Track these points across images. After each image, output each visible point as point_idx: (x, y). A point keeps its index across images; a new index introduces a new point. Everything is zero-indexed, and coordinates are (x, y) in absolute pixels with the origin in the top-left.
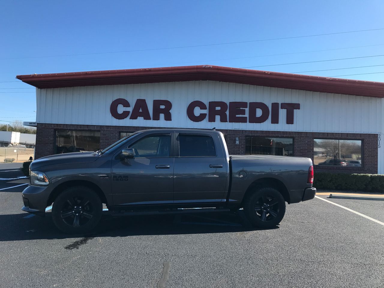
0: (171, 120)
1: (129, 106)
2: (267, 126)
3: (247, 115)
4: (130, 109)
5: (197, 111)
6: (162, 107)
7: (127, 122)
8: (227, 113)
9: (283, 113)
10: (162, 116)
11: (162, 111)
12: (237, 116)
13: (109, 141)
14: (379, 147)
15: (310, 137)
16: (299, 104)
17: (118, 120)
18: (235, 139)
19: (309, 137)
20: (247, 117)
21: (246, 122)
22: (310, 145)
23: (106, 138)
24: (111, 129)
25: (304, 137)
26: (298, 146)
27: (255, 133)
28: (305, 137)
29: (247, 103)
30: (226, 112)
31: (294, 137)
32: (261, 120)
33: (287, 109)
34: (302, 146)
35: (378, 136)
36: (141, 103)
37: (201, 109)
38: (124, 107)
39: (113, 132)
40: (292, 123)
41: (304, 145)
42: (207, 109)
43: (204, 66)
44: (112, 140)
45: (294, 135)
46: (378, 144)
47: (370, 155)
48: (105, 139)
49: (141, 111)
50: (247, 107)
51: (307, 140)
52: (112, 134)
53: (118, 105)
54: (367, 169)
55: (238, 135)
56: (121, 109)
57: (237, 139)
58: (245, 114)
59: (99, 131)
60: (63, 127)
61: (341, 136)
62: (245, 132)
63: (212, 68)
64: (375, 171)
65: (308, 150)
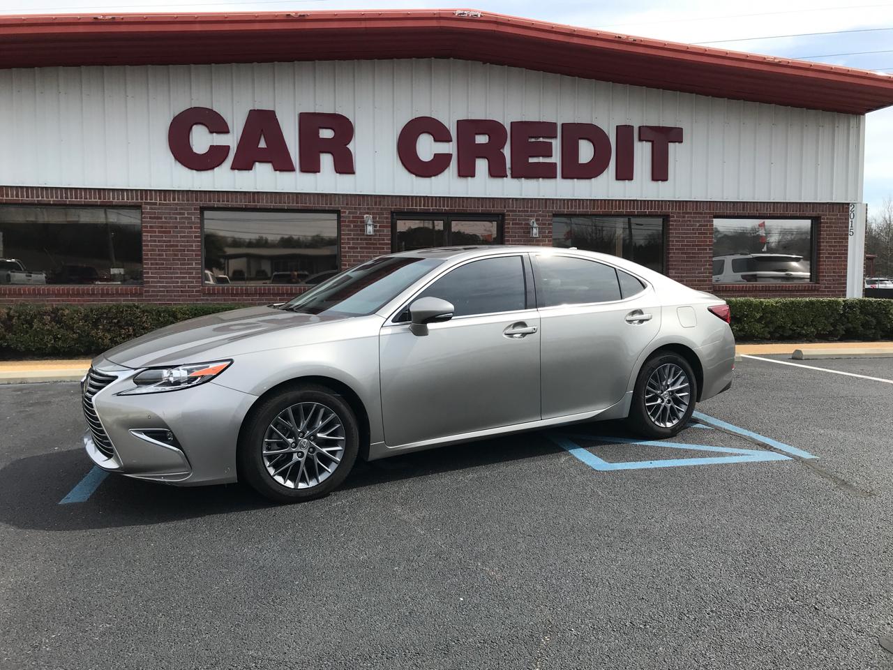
0: (353, 173)
1: (228, 132)
2: (605, 187)
3: (556, 158)
4: (231, 140)
5: (427, 148)
6: (326, 134)
7: (223, 179)
8: (507, 151)
9: (642, 153)
10: (326, 160)
11: (327, 146)
12: (531, 160)
13: (172, 237)
14: (851, 233)
15: (705, 213)
16: (681, 130)
17: (194, 171)
18: (528, 224)
19: (701, 213)
20: (556, 164)
21: (555, 177)
22: (705, 233)
23: (162, 227)
24: (174, 200)
25: (691, 213)
26: (679, 237)
27: (575, 206)
28: (694, 213)
29: (555, 124)
30: (502, 150)
31: (669, 215)
32: (591, 171)
33: (652, 142)
34: (686, 237)
35: (851, 208)
36: (262, 123)
37: (436, 140)
38: (211, 132)
39: (182, 209)
40: (665, 179)
41: (691, 233)
42: (451, 141)
43: (460, 12)
44: (180, 232)
45: (669, 209)
46: (848, 227)
47: (833, 254)
48: (159, 232)
49: (262, 144)
50: (556, 137)
51: (699, 221)
52: (180, 214)
53: (191, 128)
54: (826, 288)
55: (534, 211)
56: (201, 140)
57: (533, 222)
58: (551, 156)
59: (137, 207)
60: (17, 196)
61: (774, 211)
62: (553, 203)
63: (482, 19)
64: (842, 291)
65: (700, 245)
